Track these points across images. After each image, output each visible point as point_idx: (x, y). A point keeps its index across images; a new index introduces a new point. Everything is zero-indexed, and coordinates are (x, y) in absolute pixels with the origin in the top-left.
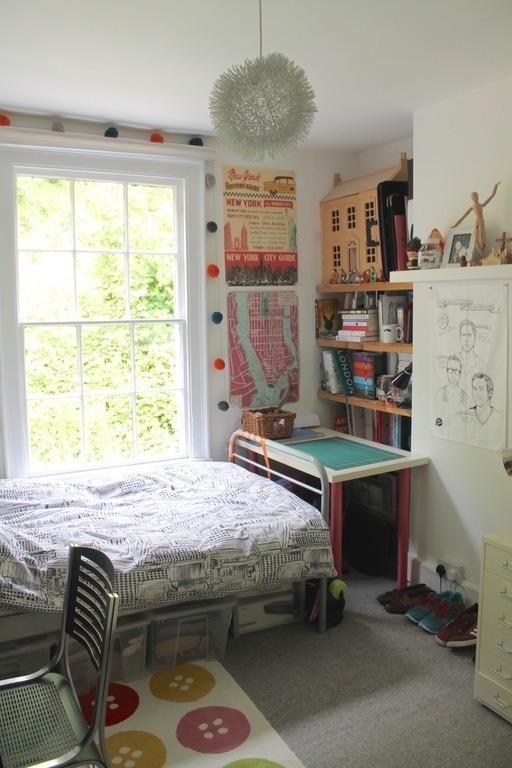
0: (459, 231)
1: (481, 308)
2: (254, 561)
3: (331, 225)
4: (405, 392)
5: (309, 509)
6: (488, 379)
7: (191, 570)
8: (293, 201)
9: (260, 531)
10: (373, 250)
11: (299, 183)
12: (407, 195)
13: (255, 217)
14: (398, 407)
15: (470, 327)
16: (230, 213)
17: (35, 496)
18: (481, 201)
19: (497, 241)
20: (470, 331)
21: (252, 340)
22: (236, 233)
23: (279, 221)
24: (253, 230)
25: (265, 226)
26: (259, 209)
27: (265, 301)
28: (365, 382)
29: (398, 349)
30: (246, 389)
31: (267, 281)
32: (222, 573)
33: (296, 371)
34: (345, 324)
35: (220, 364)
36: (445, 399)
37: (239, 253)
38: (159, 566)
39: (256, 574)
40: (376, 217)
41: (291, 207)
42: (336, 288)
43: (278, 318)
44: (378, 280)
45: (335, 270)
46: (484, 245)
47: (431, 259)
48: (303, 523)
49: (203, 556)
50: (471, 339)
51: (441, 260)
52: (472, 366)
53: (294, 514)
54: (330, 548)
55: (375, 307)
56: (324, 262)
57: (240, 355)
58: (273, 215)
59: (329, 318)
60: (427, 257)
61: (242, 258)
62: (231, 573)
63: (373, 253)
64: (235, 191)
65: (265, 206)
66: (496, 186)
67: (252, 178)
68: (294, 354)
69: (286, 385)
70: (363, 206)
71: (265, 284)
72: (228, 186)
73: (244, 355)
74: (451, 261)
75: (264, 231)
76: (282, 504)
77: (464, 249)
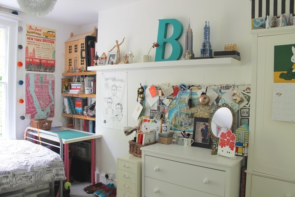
0: (112, 53)
1: (119, 80)
2: (32, 174)
3: (68, 51)
4: (93, 111)
5: (55, 154)
6: (121, 105)
7: (3, 179)
8: (54, 41)
9: (35, 162)
10: (83, 60)
11: (57, 34)
12: (96, 41)
13: (39, 45)
14: (91, 117)
15: (115, 87)
16: (28, 43)
18: (119, 43)
19: (124, 57)
20: (115, 88)
21: (36, 92)
22: (30, 50)
23: (48, 48)
24: (38, 50)
25: (43, 49)
26: (40, 42)
27: (41, 78)
28: (79, 109)
29: (91, 96)
30: (33, 112)
31: (42, 70)
32: (17, 179)
33: (53, 105)
34: (72, 87)
35: (22, 101)
36: (107, 113)
37: (31, 58)
39: (32, 179)
40: (84, 48)
41: (54, 43)
42: (70, 74)
43: (47, 84)
44: (84, 71)
45: (69, 68)
46: (120, 58)
47: (102, 62)
48: (52, 159)
49: (9, 173)
50: (115, 91)
51: (105, 63)
52: (116, 101)
53: (49, 156)
54: (63, 168)
55: (83, 81)
56: (65, 65)
57: (30, 98)
58: (46, 45)
59: (67, 85)
60: (100, 62)
61: (33, 60)
62: (21, 179)
63: (83, 61)
64: (31, 34)
65: (43, 41)
66: (124, 39)
67: (38, 30)
68: (52, 99)
69: (49, 111)
70: (80, 45)
71: (42, 71)
72: (28, 32)
73: (32, 98)
74: (108, 63)
75: (42, 51)
76: (45, 153)
77: (113, 59)
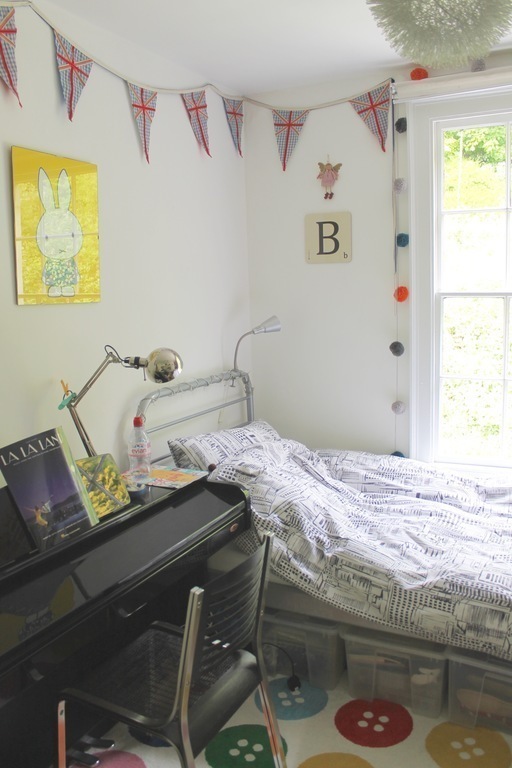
17: (412, 481)
38: (448, 597)
